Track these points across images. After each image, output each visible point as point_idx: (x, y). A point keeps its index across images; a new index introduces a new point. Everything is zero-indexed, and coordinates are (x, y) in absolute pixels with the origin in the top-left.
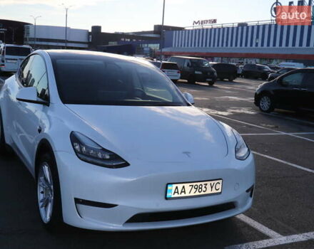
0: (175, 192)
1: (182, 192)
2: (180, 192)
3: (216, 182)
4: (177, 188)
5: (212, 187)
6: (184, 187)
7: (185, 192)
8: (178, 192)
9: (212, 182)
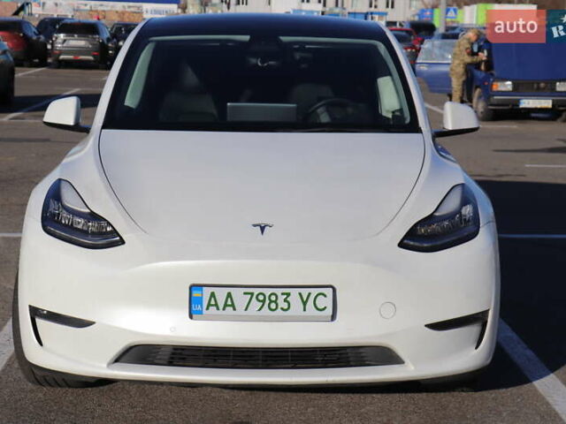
0: (209, 305)
1: (226, 305)
2: (221, 306)
3: (315, 292)
4: (213, 295)
5: (305, 303)
6: (229, 295)
7: (233, 305)
8: (216, 305)
9: (305, 292)
